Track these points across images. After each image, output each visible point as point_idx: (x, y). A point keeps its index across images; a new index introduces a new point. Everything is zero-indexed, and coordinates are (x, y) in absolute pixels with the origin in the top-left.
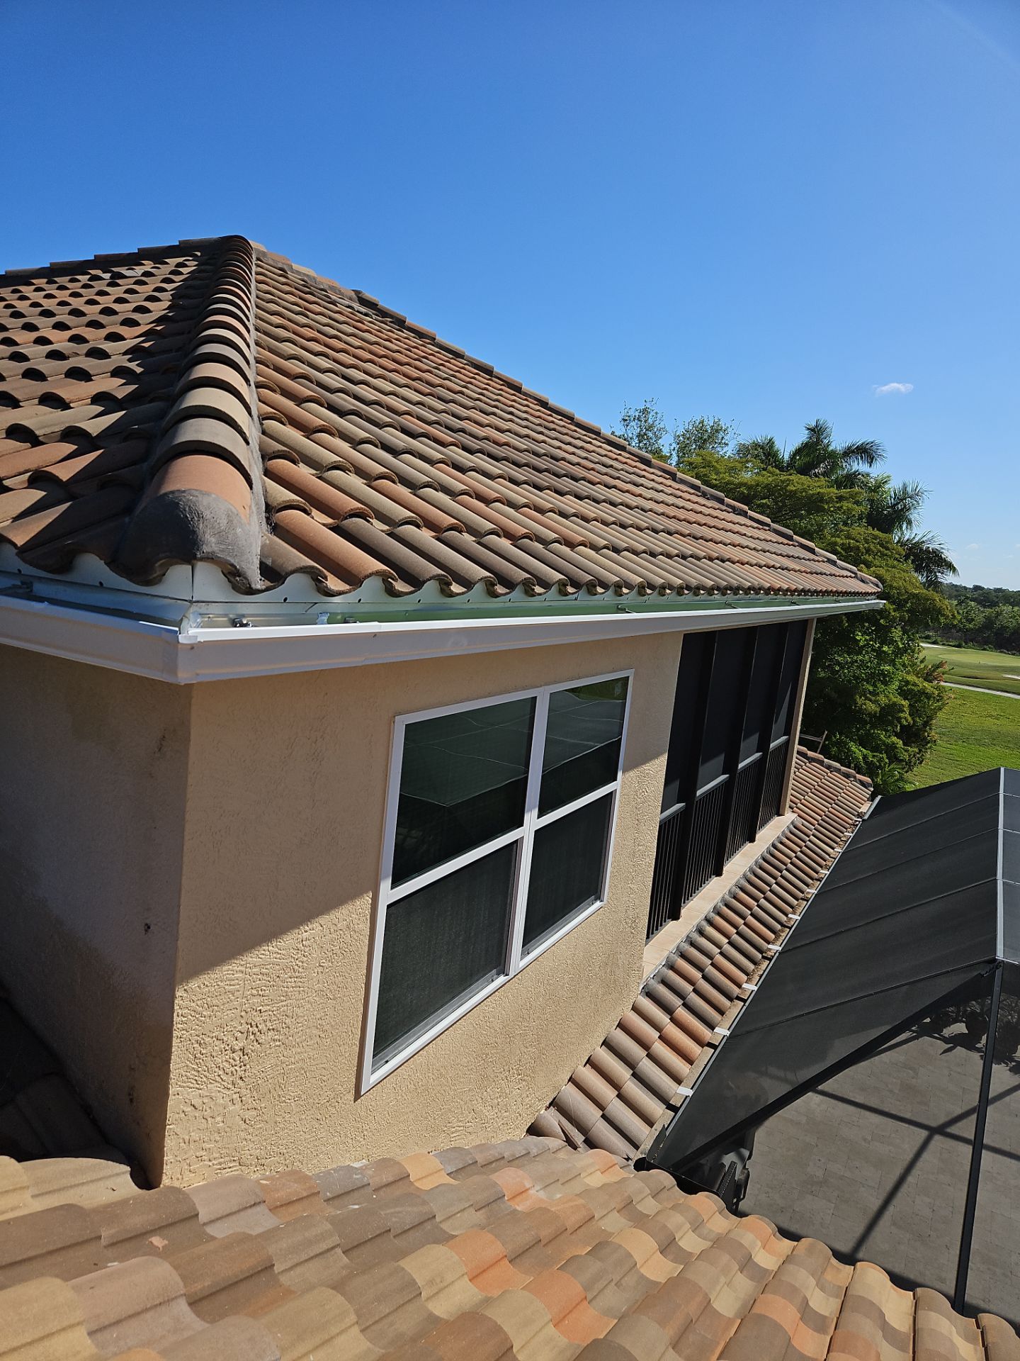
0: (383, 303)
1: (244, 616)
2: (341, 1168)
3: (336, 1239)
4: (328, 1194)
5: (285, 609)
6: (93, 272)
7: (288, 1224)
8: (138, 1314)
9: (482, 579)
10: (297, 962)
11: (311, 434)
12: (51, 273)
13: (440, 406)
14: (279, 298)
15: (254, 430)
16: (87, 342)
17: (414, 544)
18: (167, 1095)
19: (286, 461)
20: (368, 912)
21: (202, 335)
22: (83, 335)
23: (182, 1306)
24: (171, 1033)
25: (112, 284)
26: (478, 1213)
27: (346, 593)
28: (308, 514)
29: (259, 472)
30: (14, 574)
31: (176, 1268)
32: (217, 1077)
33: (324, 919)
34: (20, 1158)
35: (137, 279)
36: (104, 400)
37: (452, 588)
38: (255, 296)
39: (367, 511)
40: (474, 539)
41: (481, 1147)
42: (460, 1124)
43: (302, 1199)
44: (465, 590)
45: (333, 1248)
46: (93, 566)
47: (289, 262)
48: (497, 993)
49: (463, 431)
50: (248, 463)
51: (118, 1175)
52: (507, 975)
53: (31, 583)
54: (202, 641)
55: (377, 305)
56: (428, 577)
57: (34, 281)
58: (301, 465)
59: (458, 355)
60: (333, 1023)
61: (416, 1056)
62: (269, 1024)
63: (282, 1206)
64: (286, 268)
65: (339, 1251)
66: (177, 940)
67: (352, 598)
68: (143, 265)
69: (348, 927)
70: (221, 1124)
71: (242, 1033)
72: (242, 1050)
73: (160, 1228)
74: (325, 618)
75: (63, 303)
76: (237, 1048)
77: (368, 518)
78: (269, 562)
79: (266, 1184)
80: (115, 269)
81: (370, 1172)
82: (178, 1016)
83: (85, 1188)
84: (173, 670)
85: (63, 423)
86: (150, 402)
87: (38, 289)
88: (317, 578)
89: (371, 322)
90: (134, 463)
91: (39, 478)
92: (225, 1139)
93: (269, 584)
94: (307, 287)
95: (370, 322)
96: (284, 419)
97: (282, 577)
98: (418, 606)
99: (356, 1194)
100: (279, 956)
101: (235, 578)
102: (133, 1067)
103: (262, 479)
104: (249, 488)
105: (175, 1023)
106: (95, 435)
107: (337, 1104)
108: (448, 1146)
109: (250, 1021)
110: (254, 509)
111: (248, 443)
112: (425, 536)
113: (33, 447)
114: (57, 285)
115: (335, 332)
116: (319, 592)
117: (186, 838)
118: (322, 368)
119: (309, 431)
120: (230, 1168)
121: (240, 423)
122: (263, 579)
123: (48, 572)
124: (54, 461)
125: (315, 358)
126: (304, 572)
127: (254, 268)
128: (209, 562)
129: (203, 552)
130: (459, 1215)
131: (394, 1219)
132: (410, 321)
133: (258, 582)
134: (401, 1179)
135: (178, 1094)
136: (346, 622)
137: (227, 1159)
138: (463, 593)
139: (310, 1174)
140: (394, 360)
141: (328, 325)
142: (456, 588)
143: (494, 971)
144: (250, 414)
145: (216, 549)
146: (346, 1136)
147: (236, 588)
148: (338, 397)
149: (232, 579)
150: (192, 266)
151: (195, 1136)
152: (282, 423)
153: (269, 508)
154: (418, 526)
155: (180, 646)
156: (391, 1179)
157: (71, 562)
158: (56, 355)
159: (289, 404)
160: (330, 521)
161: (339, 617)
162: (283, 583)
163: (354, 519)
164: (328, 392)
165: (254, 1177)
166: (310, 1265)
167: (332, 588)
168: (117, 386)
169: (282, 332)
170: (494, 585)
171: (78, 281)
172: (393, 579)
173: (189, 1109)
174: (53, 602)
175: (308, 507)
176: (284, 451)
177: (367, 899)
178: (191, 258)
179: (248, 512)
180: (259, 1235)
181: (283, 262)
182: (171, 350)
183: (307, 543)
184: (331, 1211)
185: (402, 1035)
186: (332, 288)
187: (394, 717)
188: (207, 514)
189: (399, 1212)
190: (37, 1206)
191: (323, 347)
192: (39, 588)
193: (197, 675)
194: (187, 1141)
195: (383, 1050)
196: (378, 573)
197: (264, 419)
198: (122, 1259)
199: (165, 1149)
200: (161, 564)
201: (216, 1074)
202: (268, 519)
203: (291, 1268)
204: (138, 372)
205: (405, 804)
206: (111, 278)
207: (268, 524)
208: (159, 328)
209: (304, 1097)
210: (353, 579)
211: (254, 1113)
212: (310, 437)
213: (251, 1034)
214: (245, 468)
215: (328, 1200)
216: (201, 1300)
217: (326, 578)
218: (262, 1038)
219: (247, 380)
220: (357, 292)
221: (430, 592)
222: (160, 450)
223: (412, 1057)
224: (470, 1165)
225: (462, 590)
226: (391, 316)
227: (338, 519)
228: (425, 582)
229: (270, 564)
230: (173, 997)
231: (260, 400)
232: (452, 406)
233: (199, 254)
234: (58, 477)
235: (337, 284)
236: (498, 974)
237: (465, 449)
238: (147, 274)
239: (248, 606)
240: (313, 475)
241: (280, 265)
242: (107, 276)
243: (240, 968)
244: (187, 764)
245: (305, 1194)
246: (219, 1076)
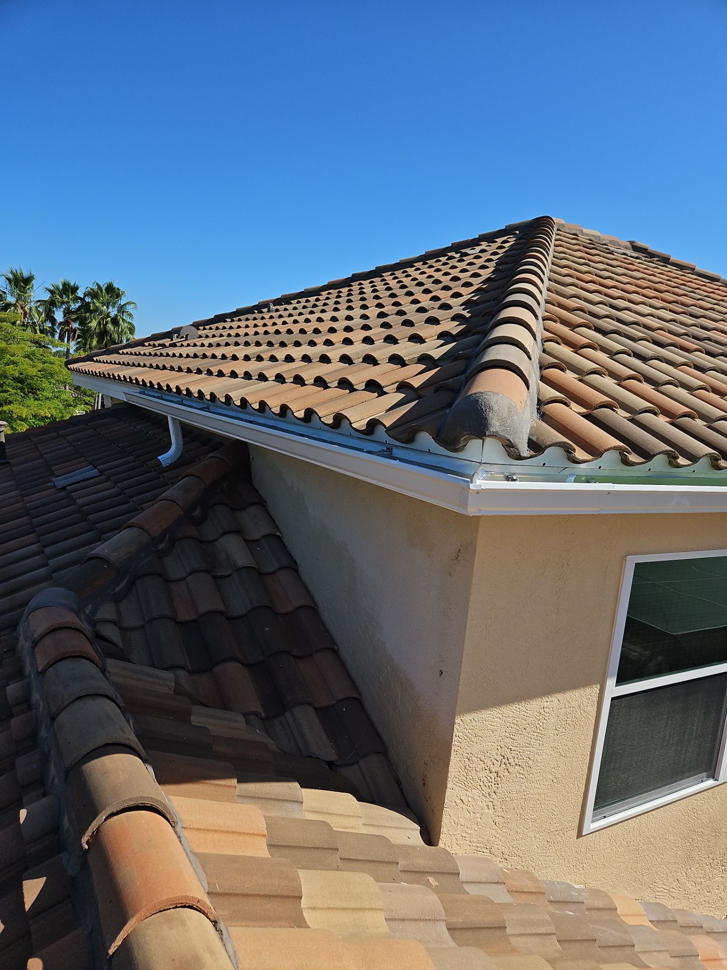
0: (652, 248)
1: (514, 474)
2: (563, 883)
3: (552, 929)
4: (551, 897)
5: (544, 471)
6: (449, 254)
7: (519, 904)
8: (416, 920)
9: (707, 454)
10: (539, 722)
11: (579, 350)
12: (424, 259)
13: (690, 320)
14: (569, 255)
15: (536, 350)
16: (440, 300)
17: (650, 427)
18: (446, 787)
19: (557, 370)
20: (596, 699)
21: (510, 289)
22: (438, 296)
23: (442, 928)
24: (450, 746)
25: (461, 261)
26: (673, 960)
27: (589, 461)
28: (568, 406)
29: (536, 378)
30: (383, 443)
31: (442, 902)
32: (478, 786)
33: (560, 696)
34: (360, 799)
35: (476, 255)
36: (445, 336)
37: (679, 461)
38: (552, 257)
39: (613, 403)
40: (705, 423)
41: (682, 912)
42: (665, 887)
43: (532, 892)
44: (690, 463)
45: (550, 934)
46: (425, 439)
47: (580, 229)
48: (706, 792)
49: (709, 339)
50: (528, 372)
51: (412, 829)
52: (716, 780)
53: (392, 449)
54: (484, 488)
55: (648, 250)
56: (658, 452)
57: (415, 264)
58: (568, 371)
59: (713, 279)
60: (564, 774)
61: (629, 821)
62: (516, 760)
63: (516, 892)
64: (578, 233)
65: (554, 938)
66: (459, 685)
67: (594, 465)
68: (481, 245)
69: (579, 707)
70: (479, 820)
71: (497, 760)
72: (497, 773)
73: (435, 873)
74: (573, 479)
75: (430, 277)
76: (493, 770)
77: (614, 408)
78: (534, 439)
79: (507, 873)
80: (463, 251)
81: (586, 895)
82: (456, 736)
83: (392, 830)
84: (465, 507)
85: (420, 352)
86: (472, 336)
87: (417, 269)
88: (568, 450)
89: (642, 264)
90: (457, 375)
91: (403, 386)
92: (481, 831)
93: (532, 453)
94: (592, 245)
95: (640, 263)
96: (560, 341)
97: (543, 449)
98: (649, 474)
99: (573, 906)
100: (526, 714)
101: (510, 448)
102: (426, 762)
103: (537, 382)
104: (527, 389)
105: (453, 740)
106: (437, 358)
107: (563, 835)
108: (653, 900)
109: (503, 754)
110: (528, 402)
111: (530, 359)
112: (661, 422)
113: (402, 367)
114: (428, 265)
115: (610, 274)
116: (568, 460)
117: (469, 619)
118: (594, 301)
119: (576, 348)
120: (483, 852)
121: (526, 346)
122: (529, 450)
123: (401, 442)
124: (412, 375)
125: (591, 295)
126: (559, 446)
127: (554, 237)
128: (494, 438)
129: (490, 432)
130: (655, 953)
131: (600, 934)
132: (674, 258)
133: (525, 451)
134: (609, 909)
135: (453, 789)
136: (588, 482)
137: (482, 845)
138: (688, 465)
139: (540, 879)
140: (655, 290)
141: (604, 270)
142: (682, 461)
143: (704, 774)
144: (535, 339)
145: (499, 430)
146: (569, 862)
147: (510, 455)
148: (604, 321)
149: (508, 449)
150: (512, 240)
151: (462, 821)
152: (558, 343)
153: (540, 402)
154: (655, 414)
155: (470, 491)
156: (601, 906)
157: (414, 437)
158: (422, 310)
159: (565, 330)
160: (583, 410)
161: (583, 478)
162: (543, 453)
163: (602, 409)
164: (596, 318)
165: (501, 865)
166: (533, 939)
167: (579, 457)
168: (454, 328)
169: (569, 280)
170: (717, 460)
171: (440, 261)
172: (628, 453)
173: (459, 802)
174: (402, 460)
175: (568, 401)
176: (556, 363)
177: (596, 689)
178: (512, 236)
179: (523, 405)
180: (499, 904)
181: (577, 229)
182: (490, 300)
183: (564, 426)
184: (551, 909)
185: (619, 801)
186: (612, 242)
187: (626, 556)
188: (495, 407)
189: (605, 931)
190: (365, 831)
191: (598, 286)
192: (396, 452)
193: (480, 510)
194: (456, 823)
195: (603, 807)
196: (615, 448)
197: (545, 342)
198: (409, 882)
199: (442, 823)
200: (464, 439)
201: (478, 784)
202: (538, 409)
203: (519, 935)
204: (468, 316)
205: (630, 623)
206: (460, 257)
207: (538, 413)
208: (484, 287)
209: (539, 821)
210: (595, 451)
211: (503, 820)
212: (578, 352)
213: (503, 763)
214: (525, 376)
215: (551, 902)
216: (455, 929)
217: (574, 450)
218: (511, 769)
219: (536, 316)
220: (632, 243)
221: (659, 464)
222: (474, 366)
223: (626, 820)
224: (669, 921)
225: (687, 462)
226: (658, 256)
227: (590, 409)
228: (654, 456)
229: (535, 440)
230: (454, 723)
231: (545, 329)
232: (702, 321)
233: (518, 232)
234: (412, 385)
235: (616, 239)
236: (709, 777)
237: (708, 353)
238: (483, 251)
239: (517, 468)
240: (576, 379)
241: (574, 232)
242: (458, 255)
243: (499, 715)
244: (473, 569)
245: (534, 890)
246: (480, 786)
